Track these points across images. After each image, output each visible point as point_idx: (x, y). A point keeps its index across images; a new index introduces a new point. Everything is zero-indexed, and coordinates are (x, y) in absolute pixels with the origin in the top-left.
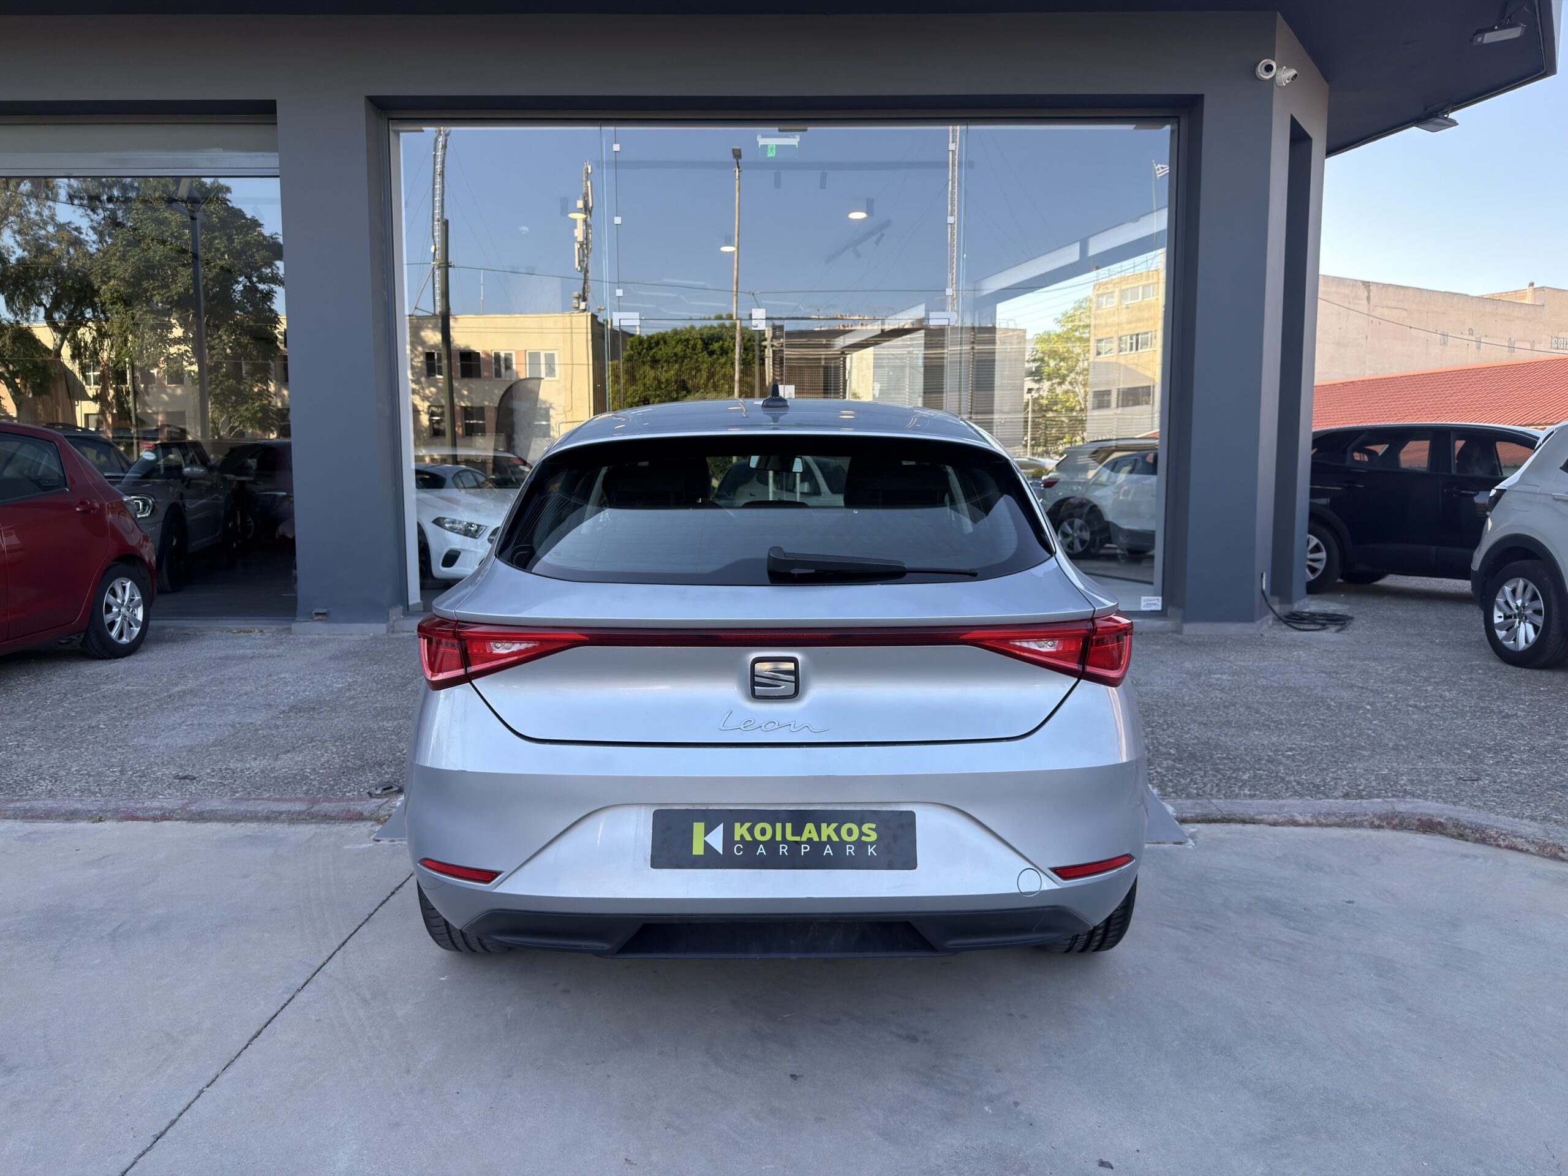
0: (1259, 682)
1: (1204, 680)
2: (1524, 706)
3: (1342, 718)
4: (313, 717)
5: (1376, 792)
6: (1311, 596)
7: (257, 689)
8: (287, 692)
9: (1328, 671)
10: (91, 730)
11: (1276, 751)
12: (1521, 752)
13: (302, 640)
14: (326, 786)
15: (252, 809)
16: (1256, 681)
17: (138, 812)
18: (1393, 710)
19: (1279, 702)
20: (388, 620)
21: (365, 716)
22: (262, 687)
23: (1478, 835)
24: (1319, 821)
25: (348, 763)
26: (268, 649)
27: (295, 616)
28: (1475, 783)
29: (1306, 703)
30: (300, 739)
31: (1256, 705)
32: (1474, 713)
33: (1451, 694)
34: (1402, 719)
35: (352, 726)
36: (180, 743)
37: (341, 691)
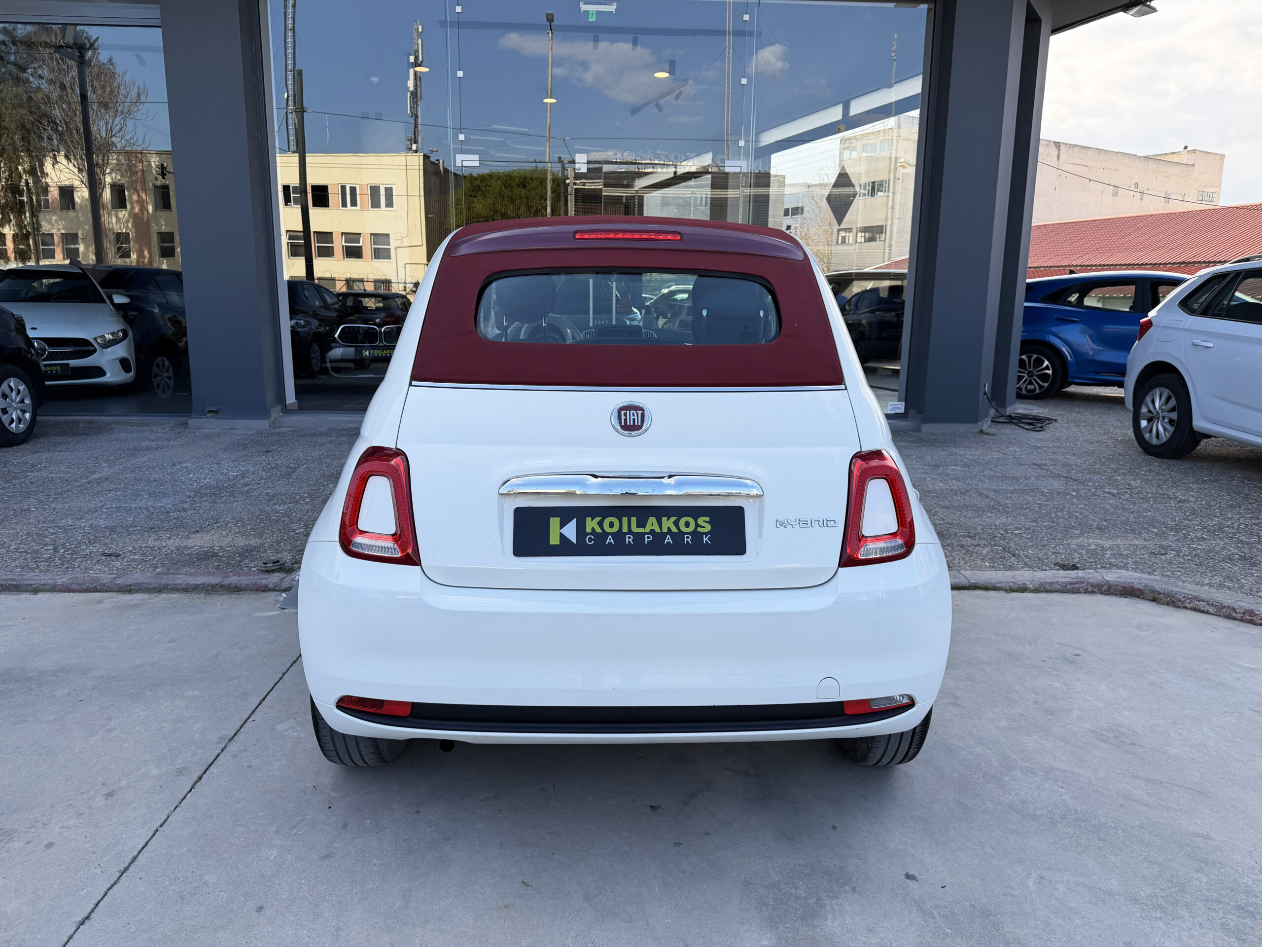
0: (986, 473)
1: (942, 471)
2: (1193, 493)
3: (1054, 503)
4: (215, 501)
5: (1088, 564)
6: (1020, 400)
7: (164, 476)
8: (191, 479)
9: (1038, 463)
10: (23, 513)
11: (1006, 531)
12: (1196, 531)
13: (198, 433)
14: (234, 562)
15: (172, 582)
16: (983, 472)
17: (73, 585)
18: (1093, 496)
19: (1003, 490)
20: (270, 417)
21: (260, 501)
22: (168, 474)
23: (1169, 599)
24: (1044, 588)
25: (251, 542)
26: (169, 441)
27: (191, 413)
28: (1163, 557)
29: (1025, 490)
30: (206, 521)
31: (985, 492)
32: (1155, 498)
33: (1136, 483)
34: (1101, 503)
35: (250, 509)
36: (102, 523)
37: (237, 478)
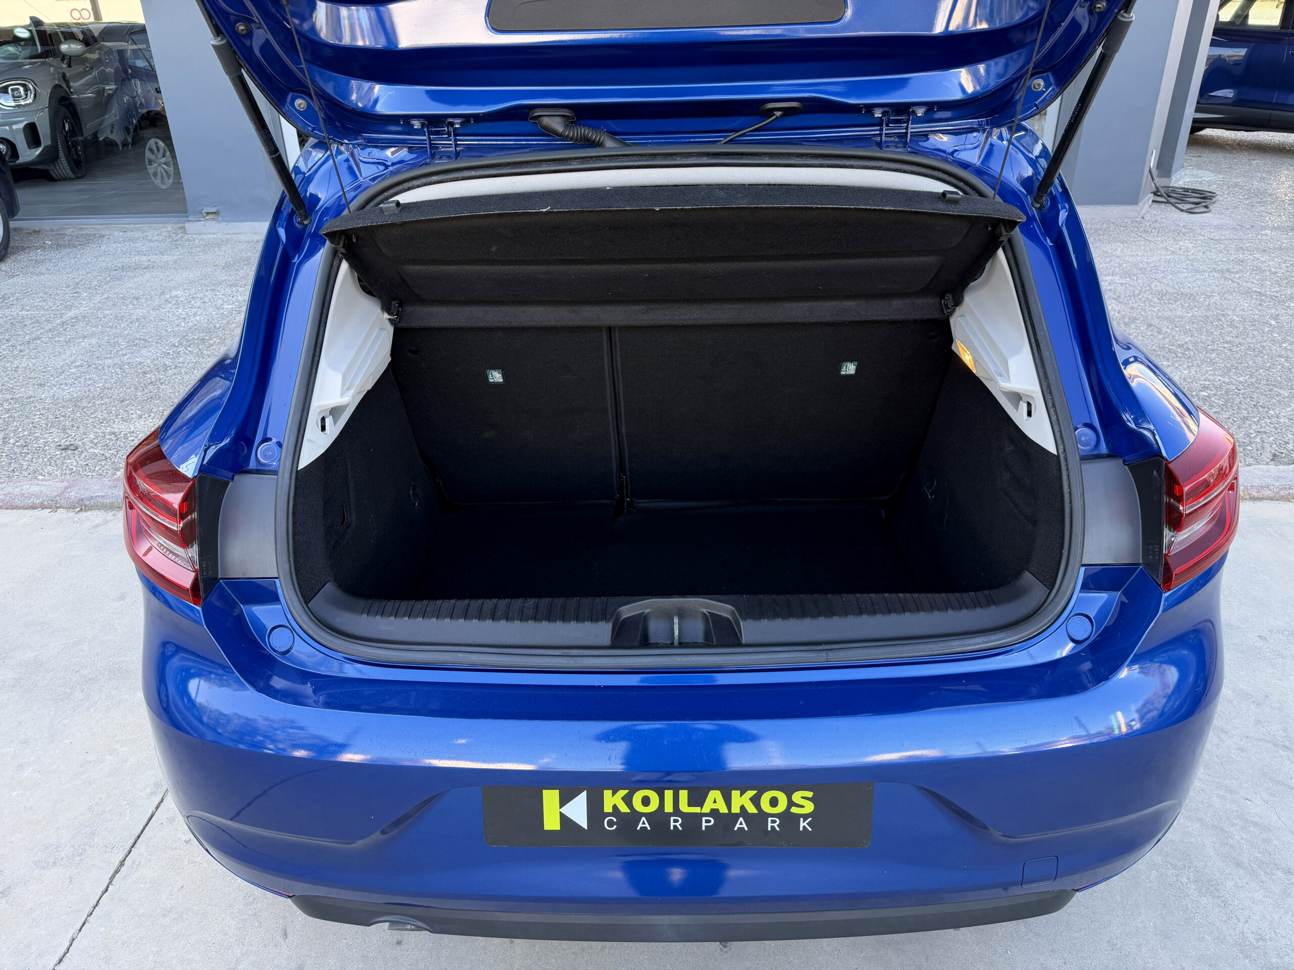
8: (179, 317)
13: (197, 241)
26: (163, 255)
27: (187, 213)
